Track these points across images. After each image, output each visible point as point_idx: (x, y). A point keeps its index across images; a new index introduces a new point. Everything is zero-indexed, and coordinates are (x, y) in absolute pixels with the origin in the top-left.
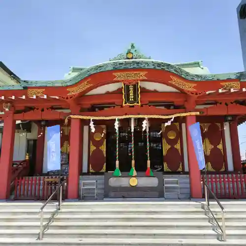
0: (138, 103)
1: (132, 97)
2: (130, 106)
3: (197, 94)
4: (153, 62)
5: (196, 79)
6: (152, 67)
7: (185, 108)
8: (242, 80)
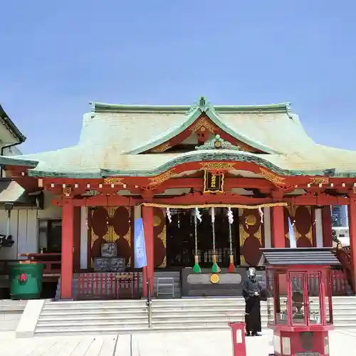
0: (221, 190)
1: (214, 183)
2: (211, 193)
3: (285, 188)
4: (243, 155)
5: (286, 174)
6: (242, 160)
7: (272, 197)
8: (330, 177)
